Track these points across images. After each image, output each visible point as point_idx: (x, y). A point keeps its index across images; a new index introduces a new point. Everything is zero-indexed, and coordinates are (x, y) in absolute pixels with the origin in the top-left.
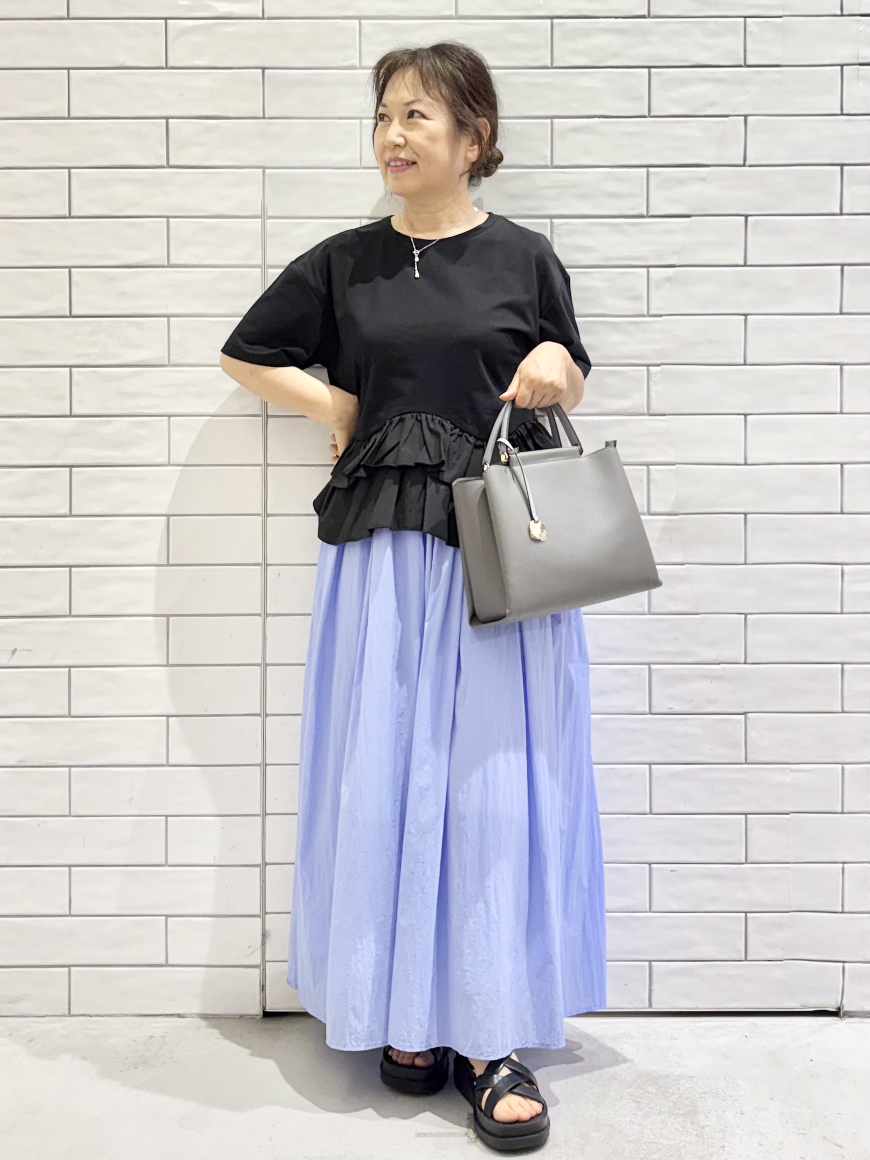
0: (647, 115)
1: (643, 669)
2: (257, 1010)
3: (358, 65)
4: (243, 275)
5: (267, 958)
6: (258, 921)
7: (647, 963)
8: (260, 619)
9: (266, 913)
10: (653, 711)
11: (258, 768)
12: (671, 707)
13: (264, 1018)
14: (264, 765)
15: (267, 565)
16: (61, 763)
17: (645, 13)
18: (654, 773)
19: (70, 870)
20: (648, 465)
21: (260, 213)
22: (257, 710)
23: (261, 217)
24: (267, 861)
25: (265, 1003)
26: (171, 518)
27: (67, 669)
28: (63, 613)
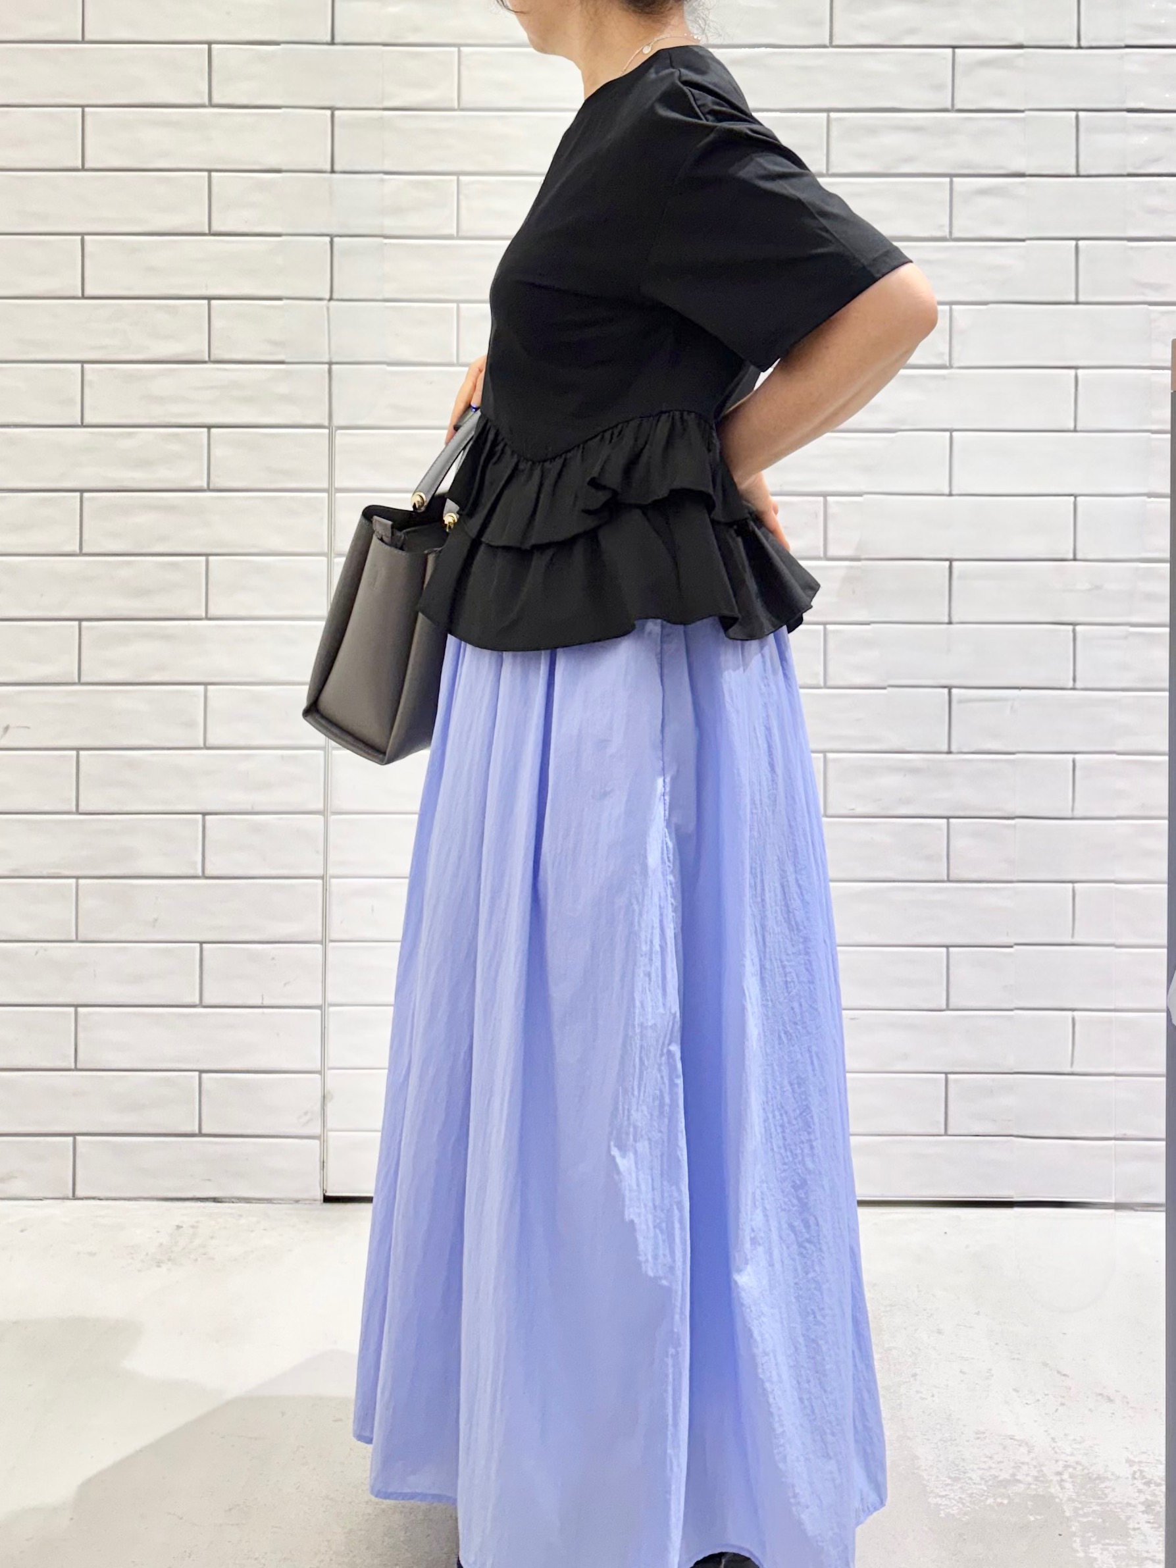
2: (316, 1193)
5: (328, 1126)
6: (317, 1078)
9: (327, 1068)
10: (830, 812)
11: (318, 882)
12: (853, 807)
13: (327, 1205)
14: (325, 877)
16: (65, 873)
19: (76, 1012)
20: (825, 495)
22: (319, 807)
24: (329, 1001)
25: (327, 1185)
26: (211, 558)
27: (74, 753)
28: (70, 681)
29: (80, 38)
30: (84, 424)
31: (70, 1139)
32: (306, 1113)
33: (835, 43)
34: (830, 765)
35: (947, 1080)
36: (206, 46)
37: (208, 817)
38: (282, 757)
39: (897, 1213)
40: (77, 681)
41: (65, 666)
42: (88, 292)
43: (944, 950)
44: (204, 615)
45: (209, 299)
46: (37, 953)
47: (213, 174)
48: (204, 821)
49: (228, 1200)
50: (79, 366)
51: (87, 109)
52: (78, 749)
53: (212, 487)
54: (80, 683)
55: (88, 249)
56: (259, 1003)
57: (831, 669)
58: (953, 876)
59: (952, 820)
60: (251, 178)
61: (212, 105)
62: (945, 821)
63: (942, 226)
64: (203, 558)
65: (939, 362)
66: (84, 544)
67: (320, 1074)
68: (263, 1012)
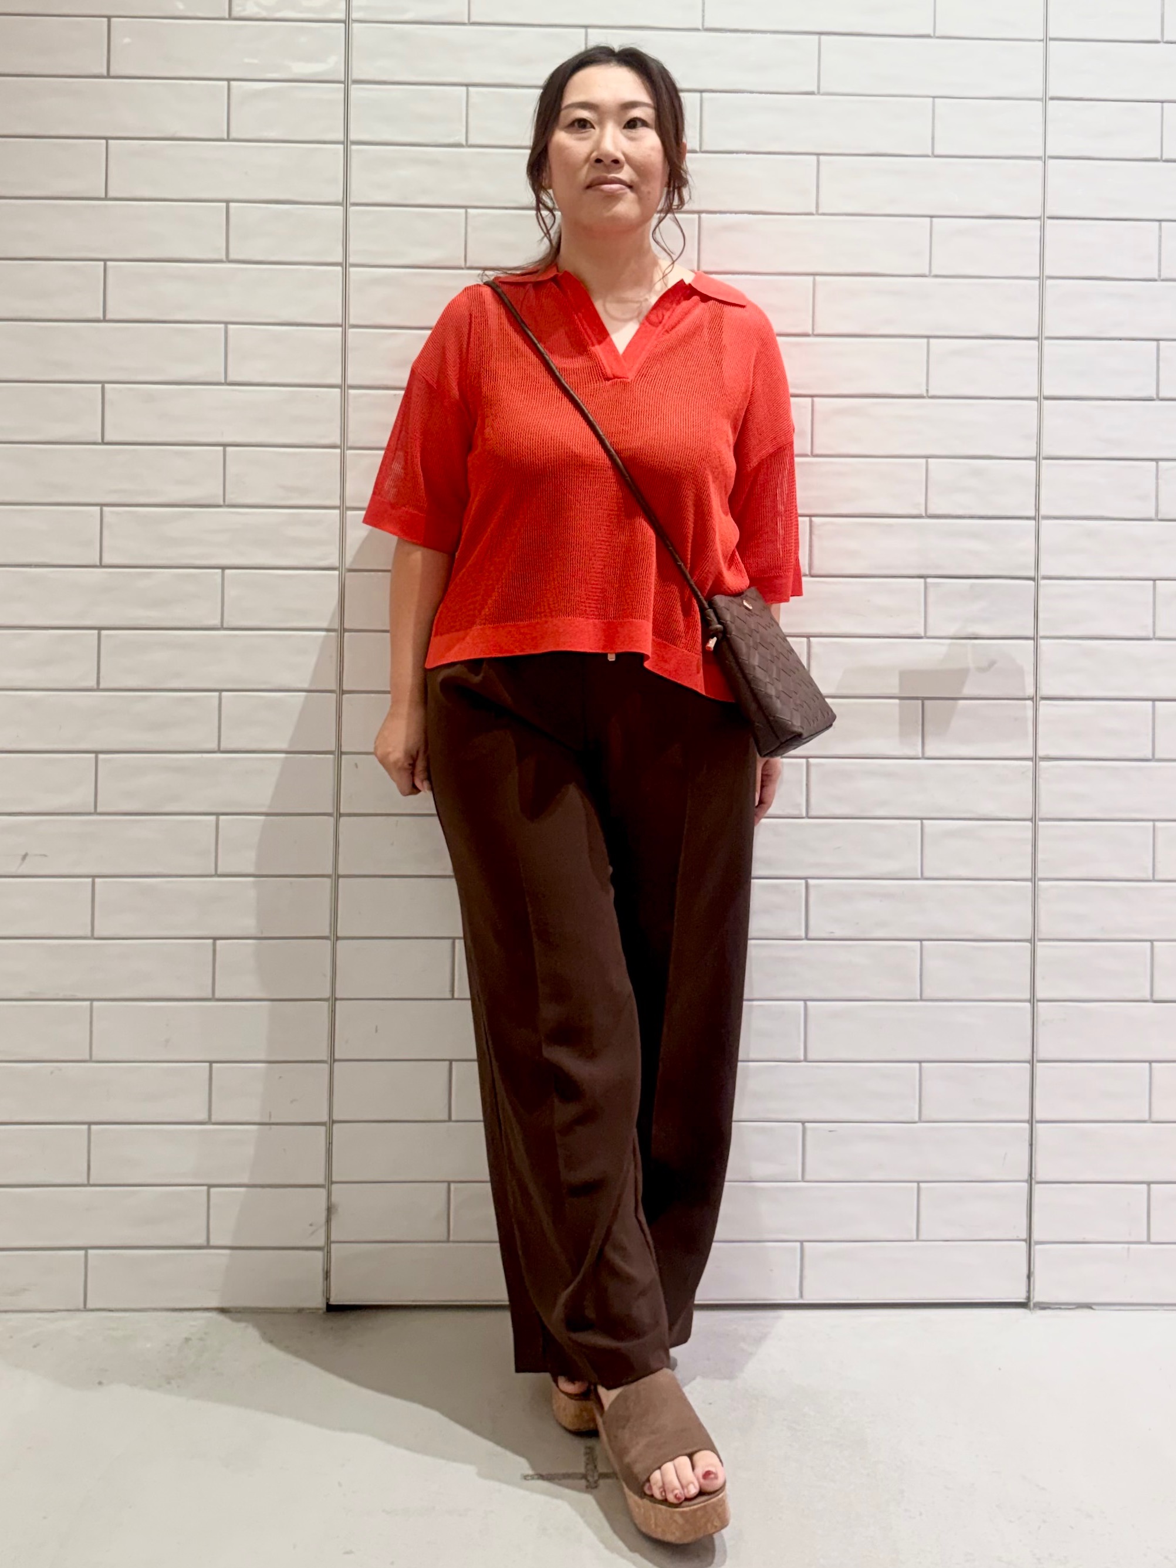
0: (814, 212)
1: (800, 884)
2: (319, 1303)
3: (464, 143)
4: (317, 396)
5: (333, 1238)
6: (323, 1192)
7: (798, 1244)
8: (331, 820)
9: (332, 1183)
10: (811, 935)
11: (325, 1004)
12: (831, 931)
13: (331, 1314)
14: (333, 1000)
15: (342, 753)
16: (80, 995)
17: (815, 89)
18: (811, 1011)
19: (89, 1129)
20: (808, 637)
21: (340, 322)
22: (326, 933)
23: (341, 326)
24: (335, 1118)
25: (330, 1294)
26: (224, 694)
27: (90, 880)
28: (87, 811)
29: (103, 195)
30: (103, 564)
31: (82, 1252)
32: (312, 1225)
33: (820, 211)
34: (812, 890)
35: (919, 1188)
36: (224, 204)
37: (219, 942)
38: (291, 883)
40: (92, 810)
41: (81, 796)
42: (107, 438)
43: (917, 1065)
44: (216, 749)
45: (225, 445)
46: (52, 1073)
47: (230, 327)
48: (214, 945)
49: (235, 1310)
50: (98, 508)
51: (109, 263)
52: (94, 877)
53: (225, 625)
54: (96, 813)
56: (267, 1120)
57: (813, 800)
58: (925, 996)
59: (924, 942)
61: (230, 261)
62: (918, 943)
64: (217, 694)
65: (915, 512)
66: (101, 680)
67: (325, 1188)
68: (270, 1129)
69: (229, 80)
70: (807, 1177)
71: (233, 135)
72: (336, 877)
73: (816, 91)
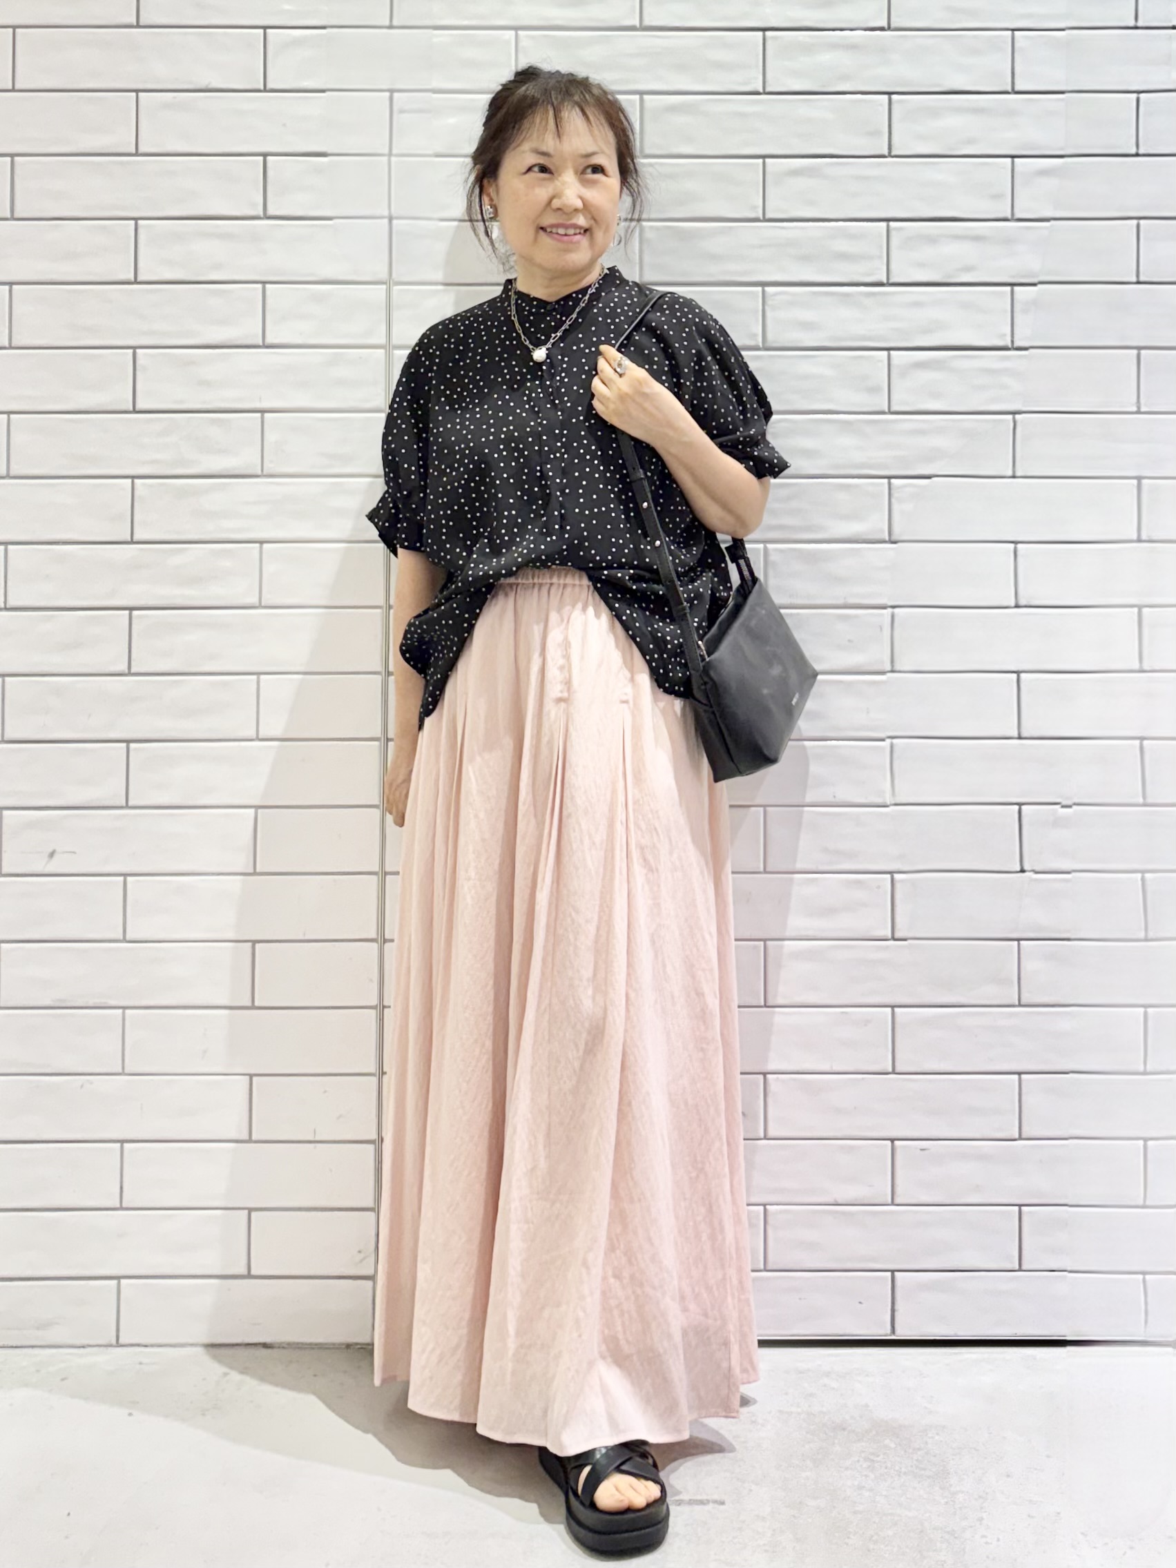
1: (884, 879)
4: (360, 358)
8: (378, 812)
11: (373, 1012)
16: (112, 1003)
19: (122, 1148)
20: (892, 607)
21: (384, 278)
22: (373, 935)
23: (386, 283)
26: (262, 677)
27: (122, 878)
28: (118, 803)
29: (134, 151)
30: (134, 541)
31: (114, 1282)
32: (360, 1252)
33: (893, 154)
34: (898, 886)
35: (1020, 1212)
36: (261, 158)
37: (257, 946)
38: (335, 881)
39: (971, 1353)
40: (124, 804)
41: (112, 790)
42: (139, 406)
43: (1016, 1077)
44: (254, 737)
45: (263, 412)
46: (82, 1086)
47: (268, 286)
48: (253, 948)
49: (277, 1346)
50: (129, 481)
51: (140, 222)
52: (125, 875)
53: (263, 604)
54: (127, 807)
55: (139, 362)
56: (311, 1138)
57: (898, 785)
58: (1025, 1000)
59: (1022, 942)
60: (305, 289)
61: (267, 217)
62: (1016, 943)
63: (1005, 335)
64: (254, 677)
65: (1001, 472)
66: (133, 663)
67: (375, 1211)
68: (315, 1147)
69: (265, 28)
70: (897, 1201)
71: (269, 86)
72: (383, 874)
73: (886, 27)
